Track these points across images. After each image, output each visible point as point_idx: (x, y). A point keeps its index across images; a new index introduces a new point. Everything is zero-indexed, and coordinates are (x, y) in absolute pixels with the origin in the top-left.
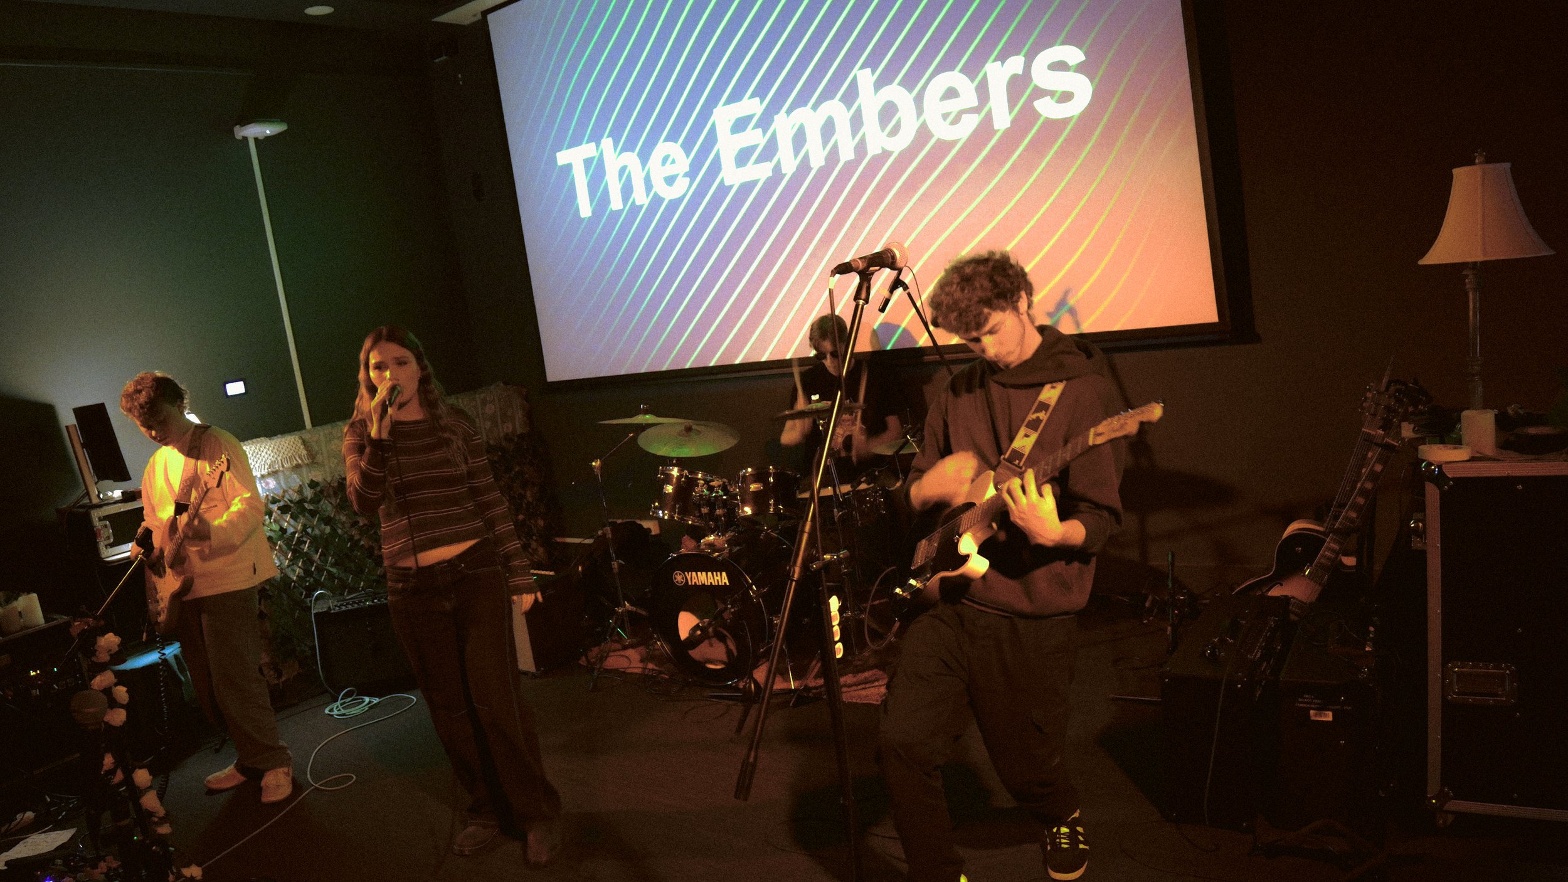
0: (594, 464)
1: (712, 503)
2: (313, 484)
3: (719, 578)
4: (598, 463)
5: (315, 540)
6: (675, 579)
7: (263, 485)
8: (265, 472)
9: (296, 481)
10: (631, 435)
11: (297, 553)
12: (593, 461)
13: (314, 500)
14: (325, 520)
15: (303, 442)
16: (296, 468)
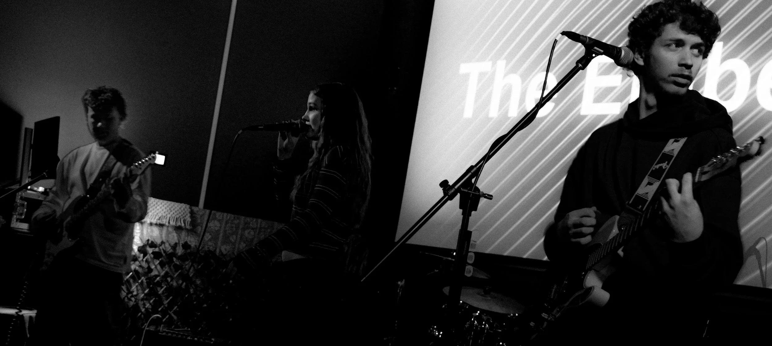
0: (399, 283)
2: (186, 246)
5: (170, 290)
7: (149, 230)
8: (154, 221)
9: (174, 238)
11: (153, 293)
12: (399, 281)
13: (182, 258)
14: (184, 277)
15: (192, 213)
16: (178, 229)
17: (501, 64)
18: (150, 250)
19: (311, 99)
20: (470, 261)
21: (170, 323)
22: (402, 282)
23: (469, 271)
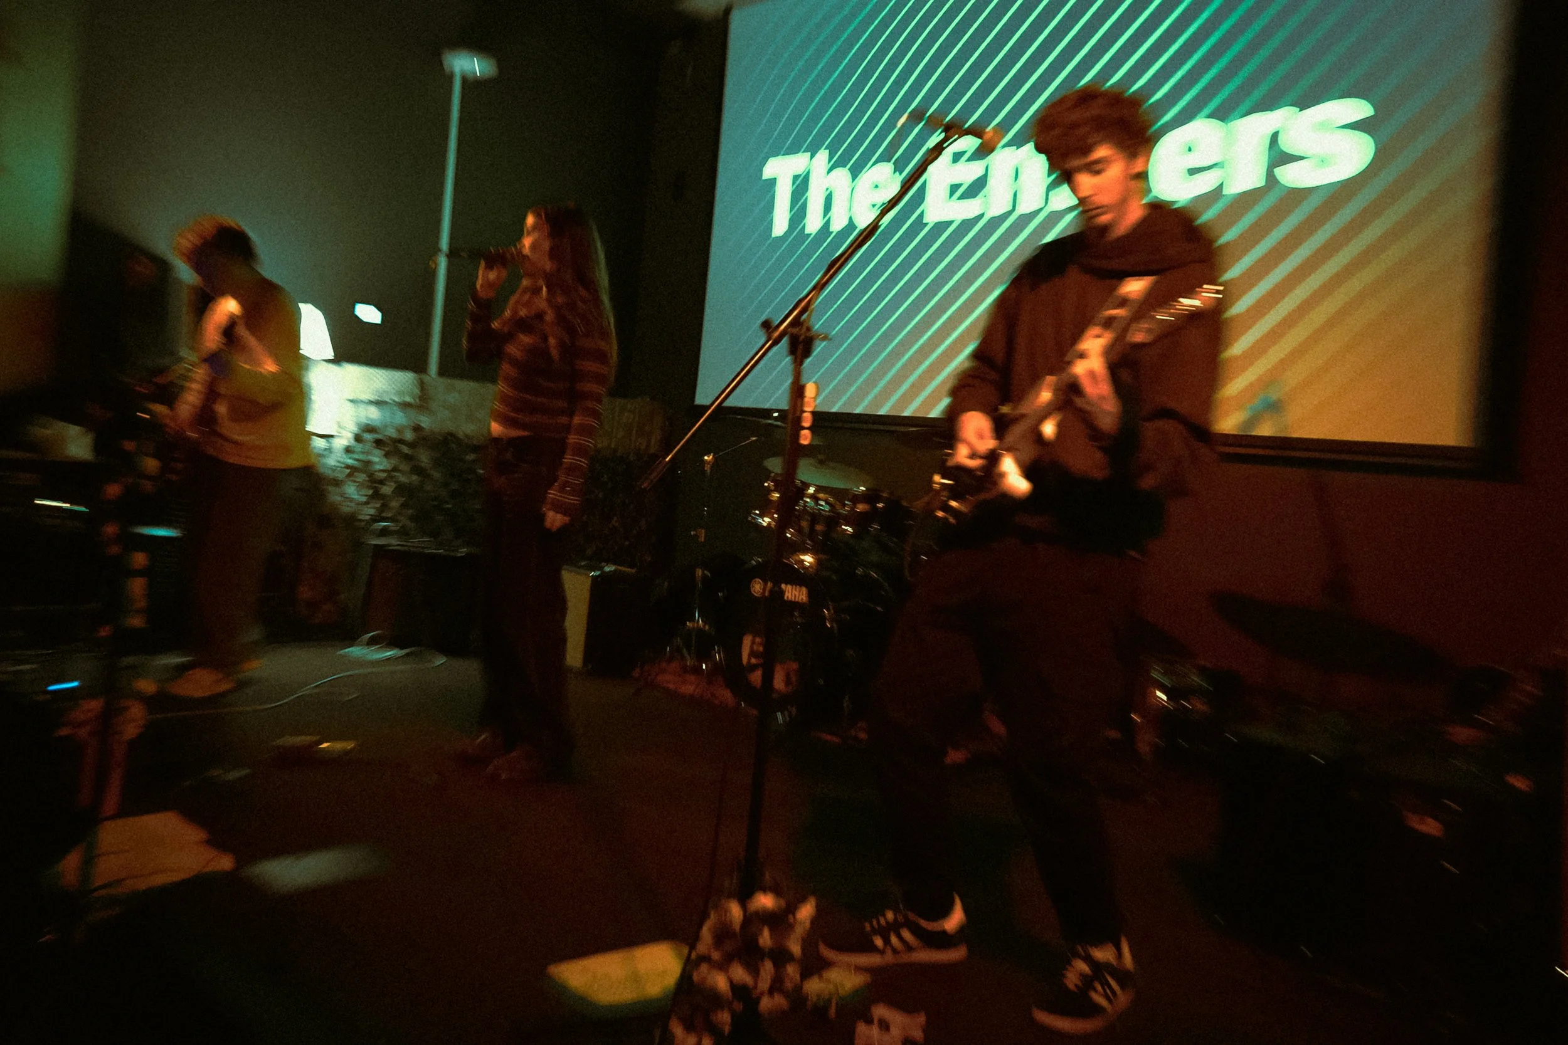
0: (706, 458)
1: (815, 517)
2: (417, 429)
3: (797, 594)
4: (711, 457)
5: (401, 489)
6: (753, 586)
9: (400, 418)
10: (754, 439)
11: (376, 495)
12: (705, 455)
13: (412, 445)
14: (418, 470)
15: (422, 385)
16: (404, 406)
17: (823, 155)
18: (368, 436)
19: (530, 220)
20: (806, 424)
21: (403, 533)
22: (709, 457)
23: (806, 437)
